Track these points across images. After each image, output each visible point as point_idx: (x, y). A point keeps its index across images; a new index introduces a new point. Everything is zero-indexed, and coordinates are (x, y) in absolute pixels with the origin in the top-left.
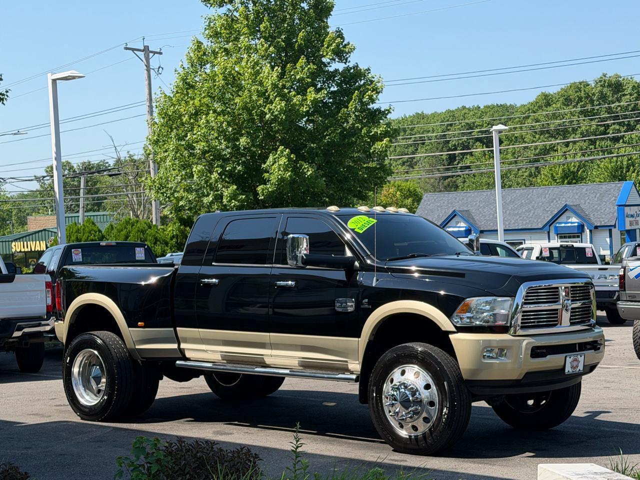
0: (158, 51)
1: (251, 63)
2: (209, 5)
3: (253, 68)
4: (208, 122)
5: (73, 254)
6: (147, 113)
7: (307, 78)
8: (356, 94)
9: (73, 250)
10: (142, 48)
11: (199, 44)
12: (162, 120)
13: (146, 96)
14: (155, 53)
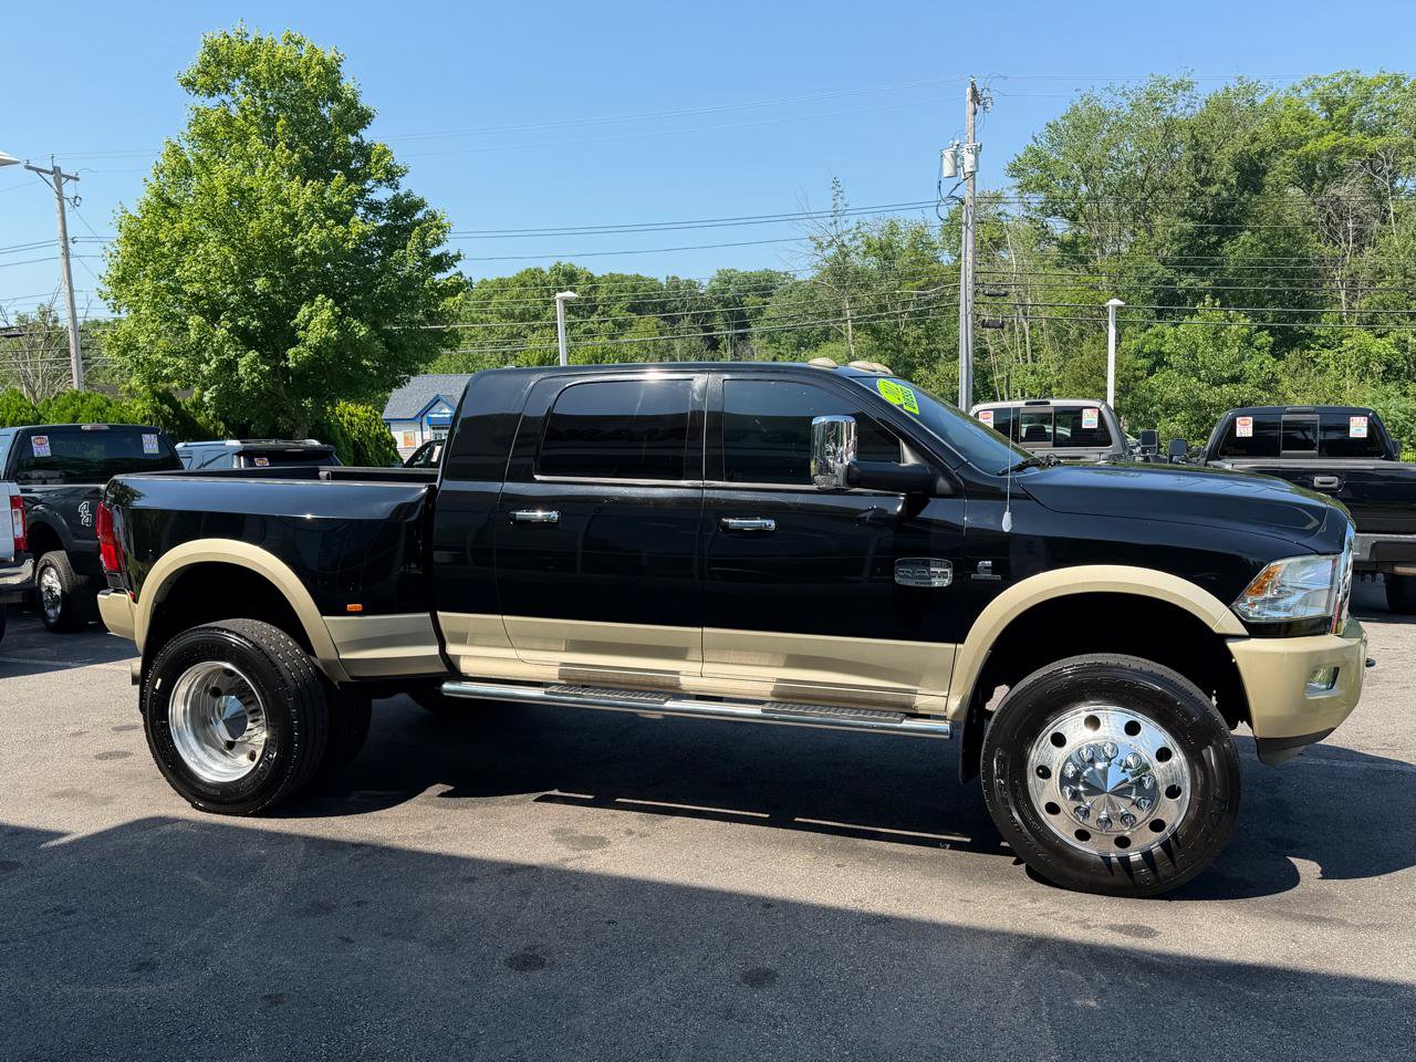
0: (74, 175)
1: (269, 173)
2: (193, 93)
3: (273, 180)
4: (207, 253)
5: (34, 445)
6: (60, 255)
7: (346, 204)
8: (416, 231)
9: (33, 438)
10: (51, 169)
11: (176, 151)
12: (129, 249)
13: (59, 233)
14: (69, 178)
